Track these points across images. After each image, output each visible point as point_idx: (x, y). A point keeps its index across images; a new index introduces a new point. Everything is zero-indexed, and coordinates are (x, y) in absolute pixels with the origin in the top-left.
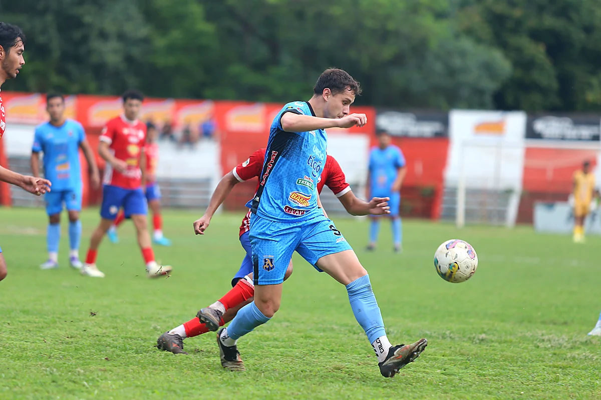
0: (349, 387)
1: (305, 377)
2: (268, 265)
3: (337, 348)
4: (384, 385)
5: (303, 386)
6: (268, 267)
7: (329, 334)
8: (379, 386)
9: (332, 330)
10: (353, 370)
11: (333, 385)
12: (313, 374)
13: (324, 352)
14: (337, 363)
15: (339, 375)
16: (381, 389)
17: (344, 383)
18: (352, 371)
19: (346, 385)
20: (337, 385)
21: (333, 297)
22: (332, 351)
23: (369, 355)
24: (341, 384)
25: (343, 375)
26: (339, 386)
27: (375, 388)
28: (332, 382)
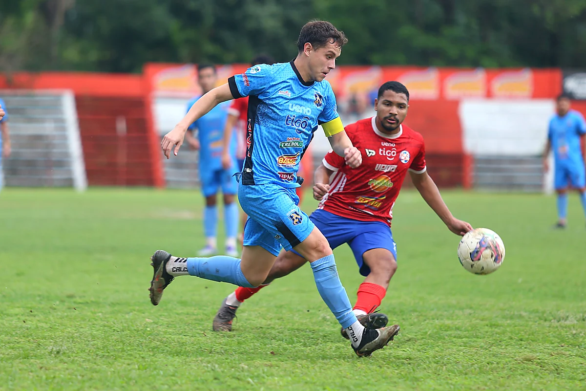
0: (542, 380)
1: (492, 370)
2: (296, 218)
3: (527, 337)
4: (581, 378)
5: (490, 379)
6: (297, 220)
7: (517, 322)
8: (575, 379)
9: (521, 317)
10: (546, 361)
11: (524, 378)
12: (501, 365)
13: (513, 342)
14: (527, 354)
15: (530, 366)
16: (577, 382)
17: (536, 376)
18: (545, 363)
19: (538, 378)
20: (528, 378)
21: (520, 280)
22: (521, 340)
23: (563, 344)
24: (532, 377)
25: (534, 367)
26: (530, 379)
27: (571, 381)
28: (523, 375)
